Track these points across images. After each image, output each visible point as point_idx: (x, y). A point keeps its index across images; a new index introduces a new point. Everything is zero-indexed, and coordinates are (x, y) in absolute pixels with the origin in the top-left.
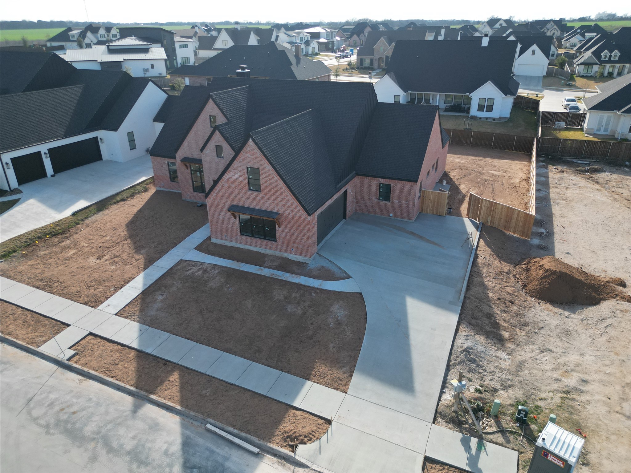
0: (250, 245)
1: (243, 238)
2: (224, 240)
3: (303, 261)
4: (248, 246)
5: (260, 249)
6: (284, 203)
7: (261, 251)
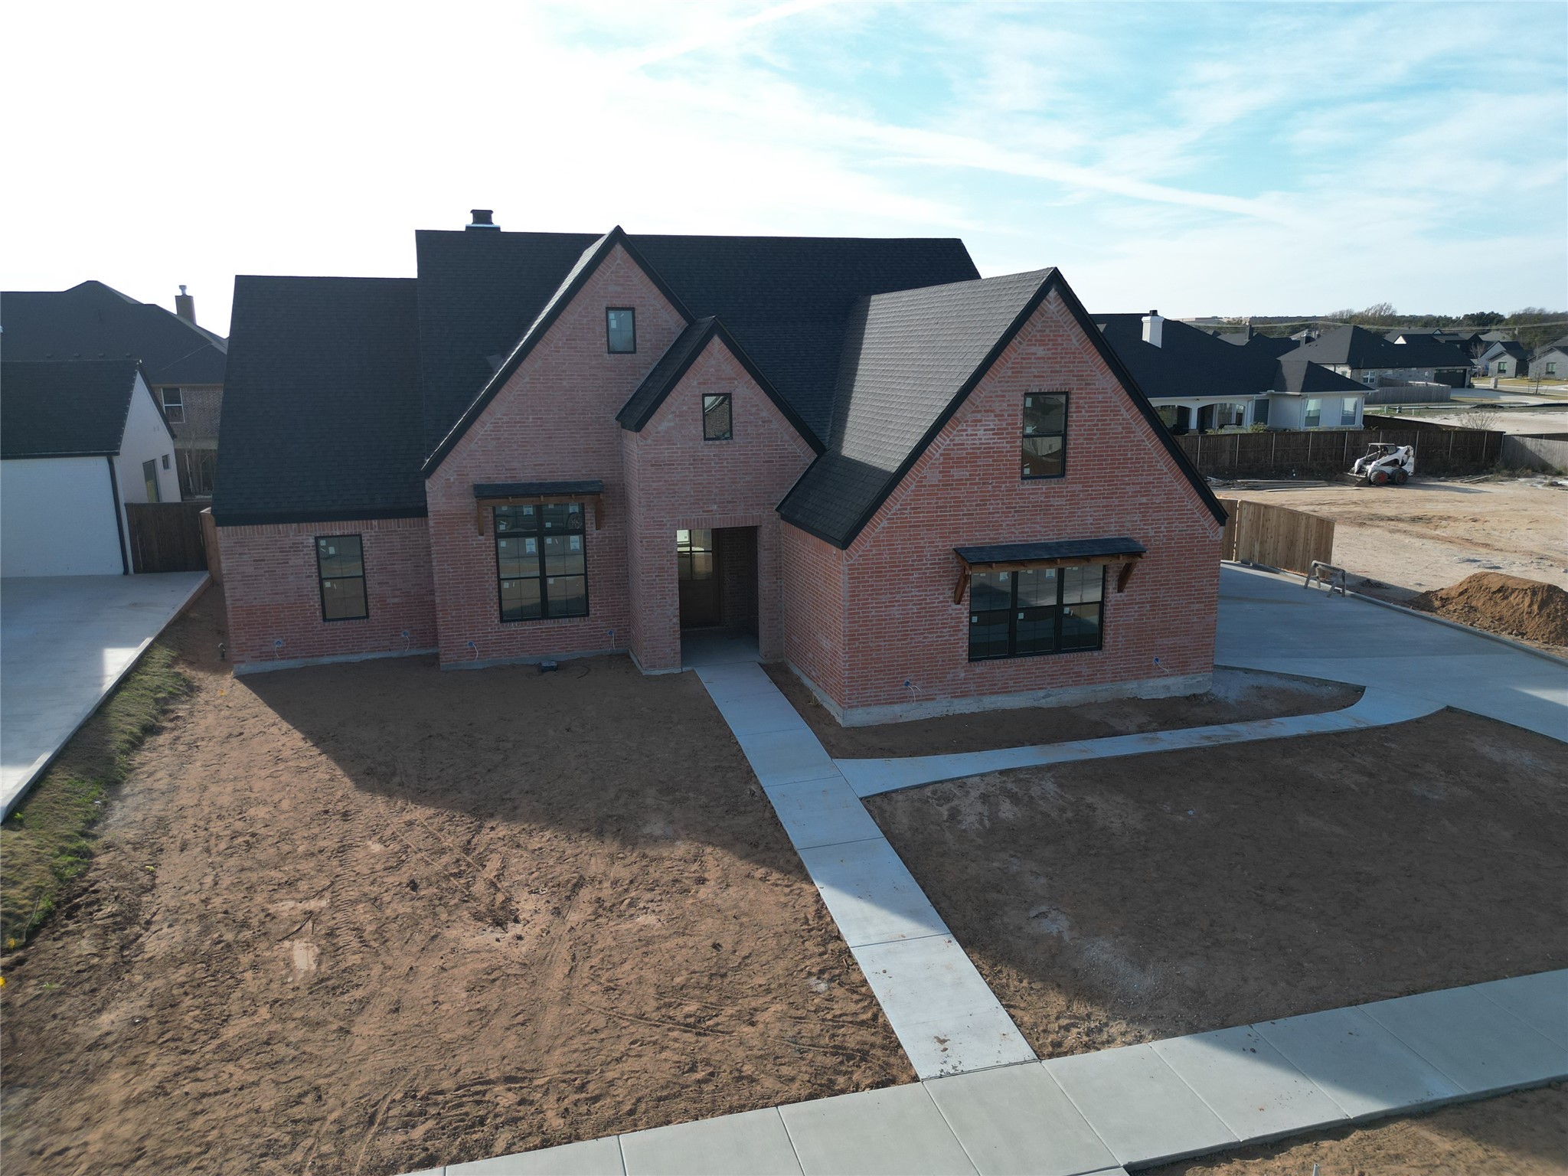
0: (1005, 691)
3: (1189, 693)
4: (994, 698)
5: (1041, 693)
6: (1144, 500)
7: (1044, 703)
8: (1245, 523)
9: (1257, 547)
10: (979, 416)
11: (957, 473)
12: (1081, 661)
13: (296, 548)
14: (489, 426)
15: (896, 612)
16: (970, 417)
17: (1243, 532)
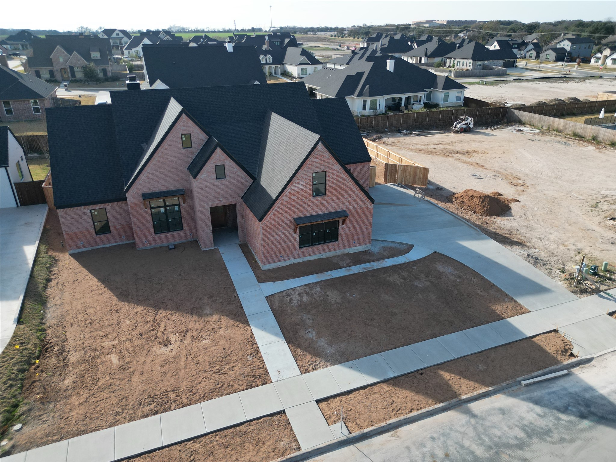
0: (310, 255)
1: (302, 251)
2: (280, 261)
3: (364, 250)
4: (307, 257)
5: (321, 255)
6: (349, 199)
7: (321, 257)
8: (399, 171)
9: (404, 179)
10: (299, 181)
11: (293, 197)
12: (332, 245)
13: (84, 214)
14: (145, 175)
15: (277, 237)
16: (296, 181)
17: (399, 174)
